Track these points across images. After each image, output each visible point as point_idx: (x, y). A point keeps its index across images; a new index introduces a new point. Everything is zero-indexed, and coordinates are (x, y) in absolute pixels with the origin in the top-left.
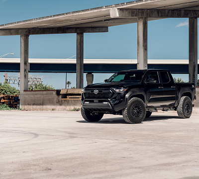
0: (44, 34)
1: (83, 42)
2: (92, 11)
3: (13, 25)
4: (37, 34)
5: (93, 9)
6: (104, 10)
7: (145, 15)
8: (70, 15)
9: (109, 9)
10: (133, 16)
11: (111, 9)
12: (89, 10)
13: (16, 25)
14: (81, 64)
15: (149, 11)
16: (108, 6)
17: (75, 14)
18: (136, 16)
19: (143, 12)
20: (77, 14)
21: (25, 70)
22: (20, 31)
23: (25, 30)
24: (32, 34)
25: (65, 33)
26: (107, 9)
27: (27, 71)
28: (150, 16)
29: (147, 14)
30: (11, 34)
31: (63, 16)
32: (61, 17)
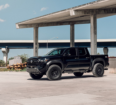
0: (48, 26)
1: (74, 30)
2: (61, 12)
3: (25, 22)
4: (44, 26)
6: (67, 11)
7: (94, 13)
8: (51, 15)
9: (69, 10)
10: (86, 14)
11: (70, 10)
13: (27, 22)
14: (73, 43)
15: (97, 10)
17: (53, 14)
18: (87, 14)
19: (93, 11)
20: (54, 14)
21: (36, 48)
22: (33, 25)
23: (36, 25)
24: (41, 27)
25: (62, 25)
26: (68, 11)
27: (37, 48)
28: (98, 13)
29: (96, 12)
30: (27, 27)
31: (48, 16)
32: (47, 16)
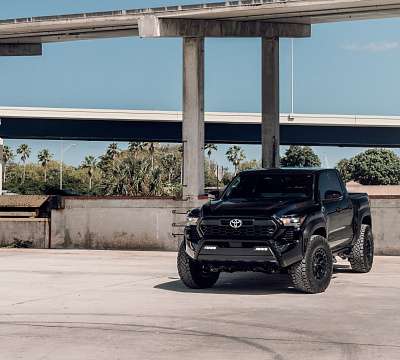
5: (94, 14)
6: (124, 18)
9: (135, 17)
11: (142, 17)
12: (82, 15)
16: (133, 11)
26: (131, 17)
